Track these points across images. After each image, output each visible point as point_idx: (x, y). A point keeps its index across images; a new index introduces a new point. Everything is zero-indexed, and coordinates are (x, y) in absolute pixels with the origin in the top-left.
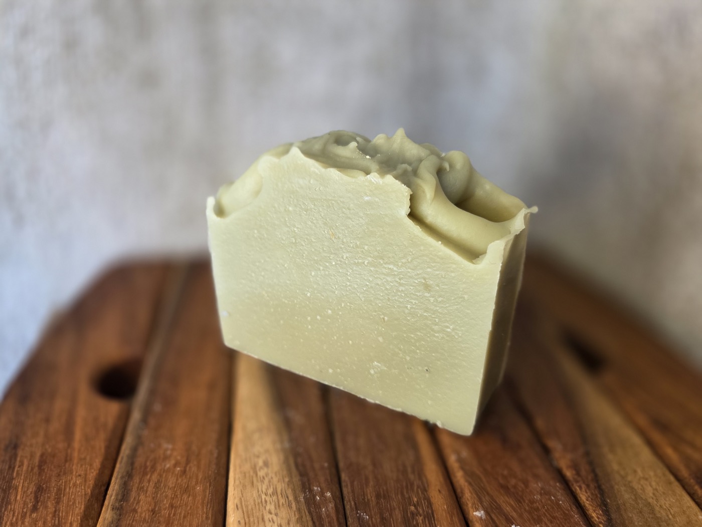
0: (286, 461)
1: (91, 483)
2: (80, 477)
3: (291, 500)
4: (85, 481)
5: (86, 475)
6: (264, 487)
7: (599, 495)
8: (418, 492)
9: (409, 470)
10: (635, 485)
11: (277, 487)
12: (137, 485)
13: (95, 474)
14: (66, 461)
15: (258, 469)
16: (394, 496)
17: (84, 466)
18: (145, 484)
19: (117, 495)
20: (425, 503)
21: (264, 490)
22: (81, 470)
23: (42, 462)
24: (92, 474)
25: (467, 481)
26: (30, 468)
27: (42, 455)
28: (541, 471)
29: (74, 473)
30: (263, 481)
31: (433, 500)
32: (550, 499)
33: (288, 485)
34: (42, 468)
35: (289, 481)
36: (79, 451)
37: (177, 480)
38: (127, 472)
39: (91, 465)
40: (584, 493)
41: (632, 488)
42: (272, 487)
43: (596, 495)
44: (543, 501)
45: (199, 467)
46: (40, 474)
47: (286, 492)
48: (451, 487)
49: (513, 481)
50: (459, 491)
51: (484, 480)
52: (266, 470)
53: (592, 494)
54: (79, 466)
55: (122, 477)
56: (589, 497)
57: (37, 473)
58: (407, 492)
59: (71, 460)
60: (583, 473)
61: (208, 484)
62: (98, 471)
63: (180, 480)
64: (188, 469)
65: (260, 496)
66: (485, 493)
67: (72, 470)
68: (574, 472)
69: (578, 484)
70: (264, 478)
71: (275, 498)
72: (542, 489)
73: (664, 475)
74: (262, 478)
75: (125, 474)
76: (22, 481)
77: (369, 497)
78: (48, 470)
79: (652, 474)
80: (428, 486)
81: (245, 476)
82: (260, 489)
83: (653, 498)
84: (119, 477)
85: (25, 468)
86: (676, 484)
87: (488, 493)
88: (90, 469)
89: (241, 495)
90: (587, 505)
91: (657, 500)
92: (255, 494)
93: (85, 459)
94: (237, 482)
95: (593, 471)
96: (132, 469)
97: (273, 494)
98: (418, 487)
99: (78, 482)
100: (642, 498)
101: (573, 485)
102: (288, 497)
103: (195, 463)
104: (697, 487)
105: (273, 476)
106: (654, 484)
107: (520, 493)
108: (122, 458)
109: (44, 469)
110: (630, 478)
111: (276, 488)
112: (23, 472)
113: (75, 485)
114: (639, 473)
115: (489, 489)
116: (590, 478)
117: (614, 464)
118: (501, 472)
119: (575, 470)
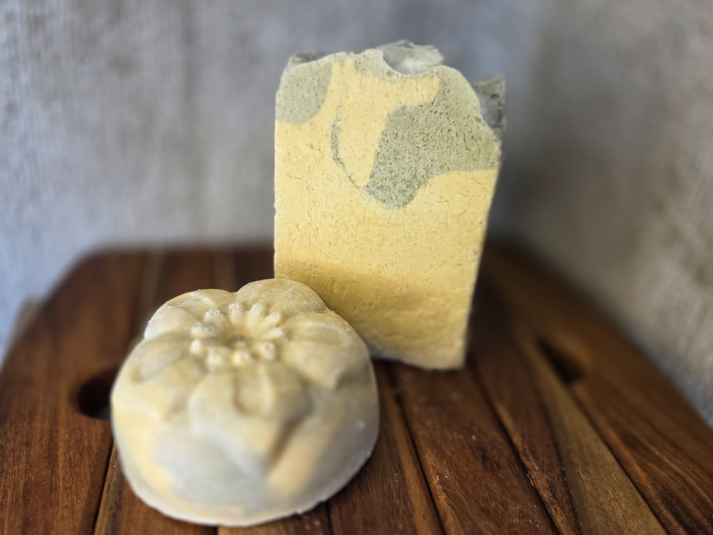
1: (79, 515)
2: (66, 509)
4: (73, 513)
5: (73, 506)
7: (573, 519)
8: (403, 518)
9: (395, 494)
10: (606, 507)
12: (126, 517)
13: (82, 505)
14: (51, 491)
16: (380, 524)
17: (70, 497)
19: (107, 528)
20: (410, 531)
22: (67, 500)
23: (27, 492)
24: (79, 506)
25: (450, 505)
26: (15, 499)
27: (25, 485)
28: (519, 493)
29: (61, 504)
31: (418, 527)
32: (528, 522)
34: (27, 499)
36: (64, 478)
38: (116, 503)
39: (77, 495)
40: (559, 516)
41: (604, 510)
43: (570, 518)
44: (521, 524)
46: (25, 505)
48: (435, 511)
49: (493, 504)
50: (442, 514)
51: (466, 503)
53: (567, 517)
54: (65, 496)
55: (111, 509)
56: (564, 520)
57: (23, 505)
58: (393, 519)
59: (56, 488)
60: (559, 495)
62: (85, 502)
66: (467, 517)
67: (59, 501)
68: (550, 495)
69: (554, 507)
72: (521, 512)
73: (633, 495)
75: (113, 504)
76: (7, 514)
77: (357, 525)
78: (33, 501)
79: (621, 494)
80: (413, 511)
83: (622, 520)
84: (107, 508)
85: (9, 499)
86: (644, 504)
87: (470, 518)
88: (77, 499)
90: (562, 529)
91: (626, 523)
93: (71, 488)
95: (568, 493)
96: (120, 499)
98: (403, 513)
99: (65, 514)
100: (612, 520)
101: (549, 507)
104: (662, 507)
106: (623, 505)
107: (500, 517)
108: (109, 486)
109: (29, 500)
110: (601, 500)
112: (8, 504)
113: (62, 518)
114: (610, 494)
115: (470, 513)
116: (565, 500)
117: (587, 485)
118: (482, 494)
119: (551, 491)
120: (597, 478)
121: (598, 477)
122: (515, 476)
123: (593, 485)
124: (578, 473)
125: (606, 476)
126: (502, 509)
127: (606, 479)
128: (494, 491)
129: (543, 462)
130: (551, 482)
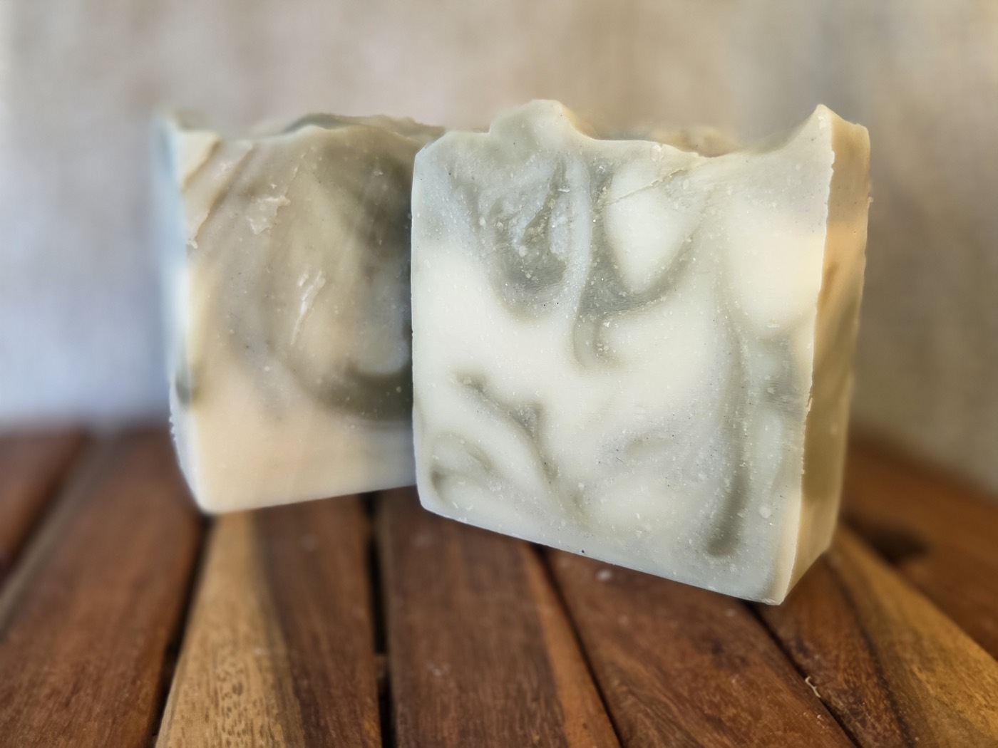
0: (278, 686)
3: (278, 742)
6: (228, 723)
7: (898, 732)
8: (542, 727)
9: (529, 696)
10: (969, 715)
11: (255, 722)
15: (220, 696)
16: (494, 733)
20: (554, 743)
21: (227, 727)
30: (228, 715)
31: (570, 739)
33: (276, 719)
35: (277, 714)
37: (50, 715)
40: (870, 730)
41: (966, 721)
42: (243, 722)
43: (893, 731)
45: (96, 697)
47: (270, 730)
49: (732, 711)
50: (624, 729)
51: (674, 709)
52: (235, 697)
53: (885, 730)
56: (879, 734)
58: (522, 728)
60: (869, 699)
61: (110, 721)
63: (55, 717)
64: (73, 700)
65: (217, 735)
66: (675, 728)
70: (229, 709)
71: (247, 738)
74: (226, 710)
77: (446, 734)
80: (564, 719)
82: (219, 725)
87: (680, 728)
89: (180, 735)
92: (208, 732)
95: (890, 696)
97: (244, 732)
98: (544, 720)
102: (272, 737)
103: (89, 691)
105: (250, 706)
107: (743, 729)
110: (959, 706)
111: (252, 723)
114: (977, 699)
115: (683, 723)
116: (882, 706)
117: (929, 687)
118: (707, 698)
119: (853, 695)
120: (951, 679)
121: (953, 676)
122: (778, 676)
123: (942, 686)
124: (913, 673)
125: (969, 676)
126: (750, 718)
127: (967, 678)
129: (837, 657)
130: (854, 683)
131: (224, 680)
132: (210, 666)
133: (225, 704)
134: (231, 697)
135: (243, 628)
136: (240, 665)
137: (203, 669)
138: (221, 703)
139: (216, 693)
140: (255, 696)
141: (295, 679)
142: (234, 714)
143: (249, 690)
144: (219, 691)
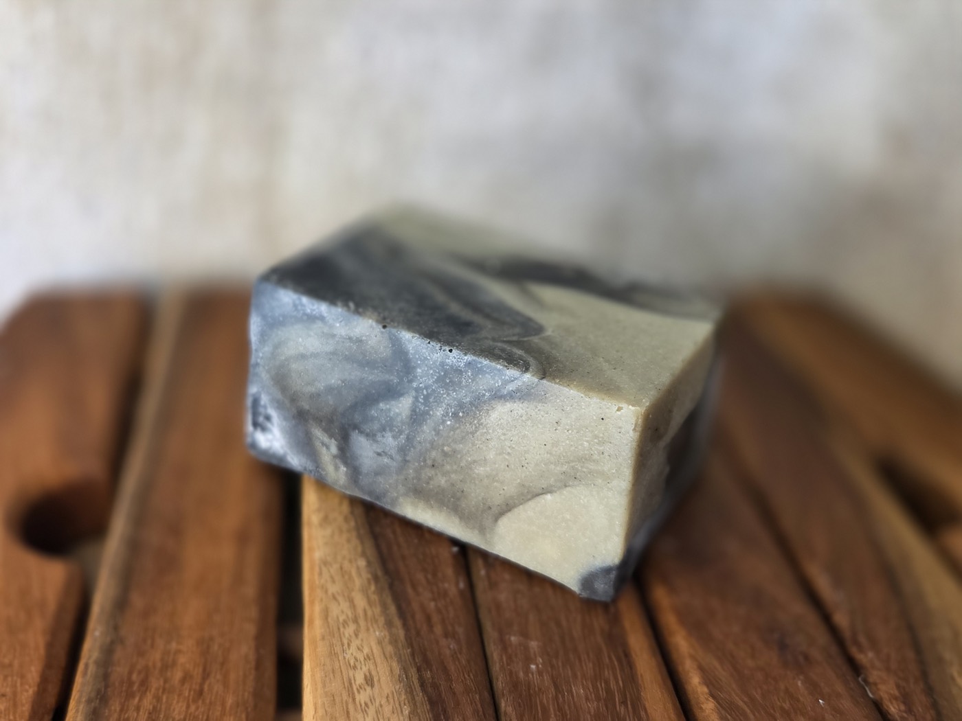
4: (14, 705)
5: (15, 694)
12: (116, 716)
13: (31, 692)
15: (355, 687)
17: (10, 679)
18: (132, 714)
22: (5, 684)
24: (25, 694)
25: (722, 717)
38: (98, 692)
39: (22, 677)
45: (225, 684)
52: (369, 690)
55: (89, 701)
60: (918, 709)
62: (36, 689)
64: (206, 688)
68: (903, 707)
70: (366, 704)
74: (363, 705)
75: (93, 695)
81: (334, 700)
84: (84, 700)
88: (22, 684)
93: (10, 665)
94: (321, 712)
96: (106, 687)
103: (219, 677)
105: (384, 701)
108: (87, 666)
119: (904, 703)
128: (801, 699)
130: (904, 688)
131: (355, 668)
132: (338, 649)
133: (362, 697)
134: (365, 690)
135: (361, 602)
136: (366, 650)
137: (332, 654)
138: (357, 697)
139: (351, 684)
140: (386, 691)
141: (419, 670)
142: (372, 711)
143: (379, 680)
144: (353, 681)
